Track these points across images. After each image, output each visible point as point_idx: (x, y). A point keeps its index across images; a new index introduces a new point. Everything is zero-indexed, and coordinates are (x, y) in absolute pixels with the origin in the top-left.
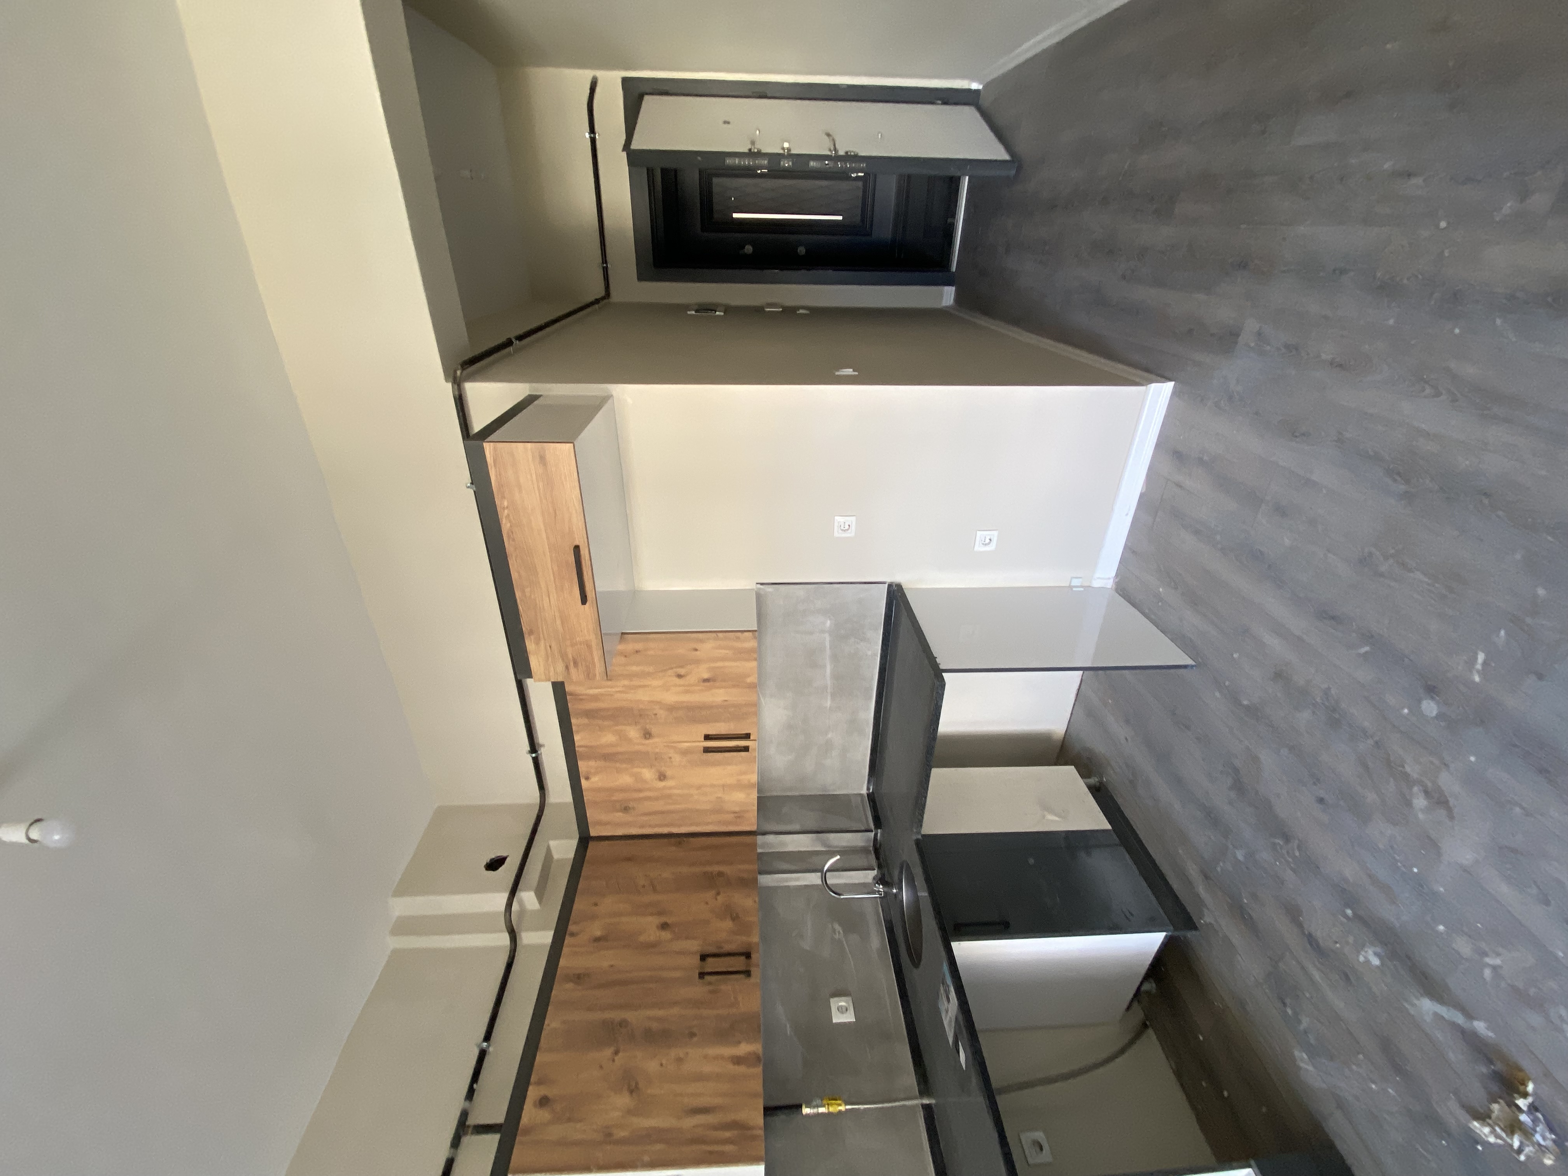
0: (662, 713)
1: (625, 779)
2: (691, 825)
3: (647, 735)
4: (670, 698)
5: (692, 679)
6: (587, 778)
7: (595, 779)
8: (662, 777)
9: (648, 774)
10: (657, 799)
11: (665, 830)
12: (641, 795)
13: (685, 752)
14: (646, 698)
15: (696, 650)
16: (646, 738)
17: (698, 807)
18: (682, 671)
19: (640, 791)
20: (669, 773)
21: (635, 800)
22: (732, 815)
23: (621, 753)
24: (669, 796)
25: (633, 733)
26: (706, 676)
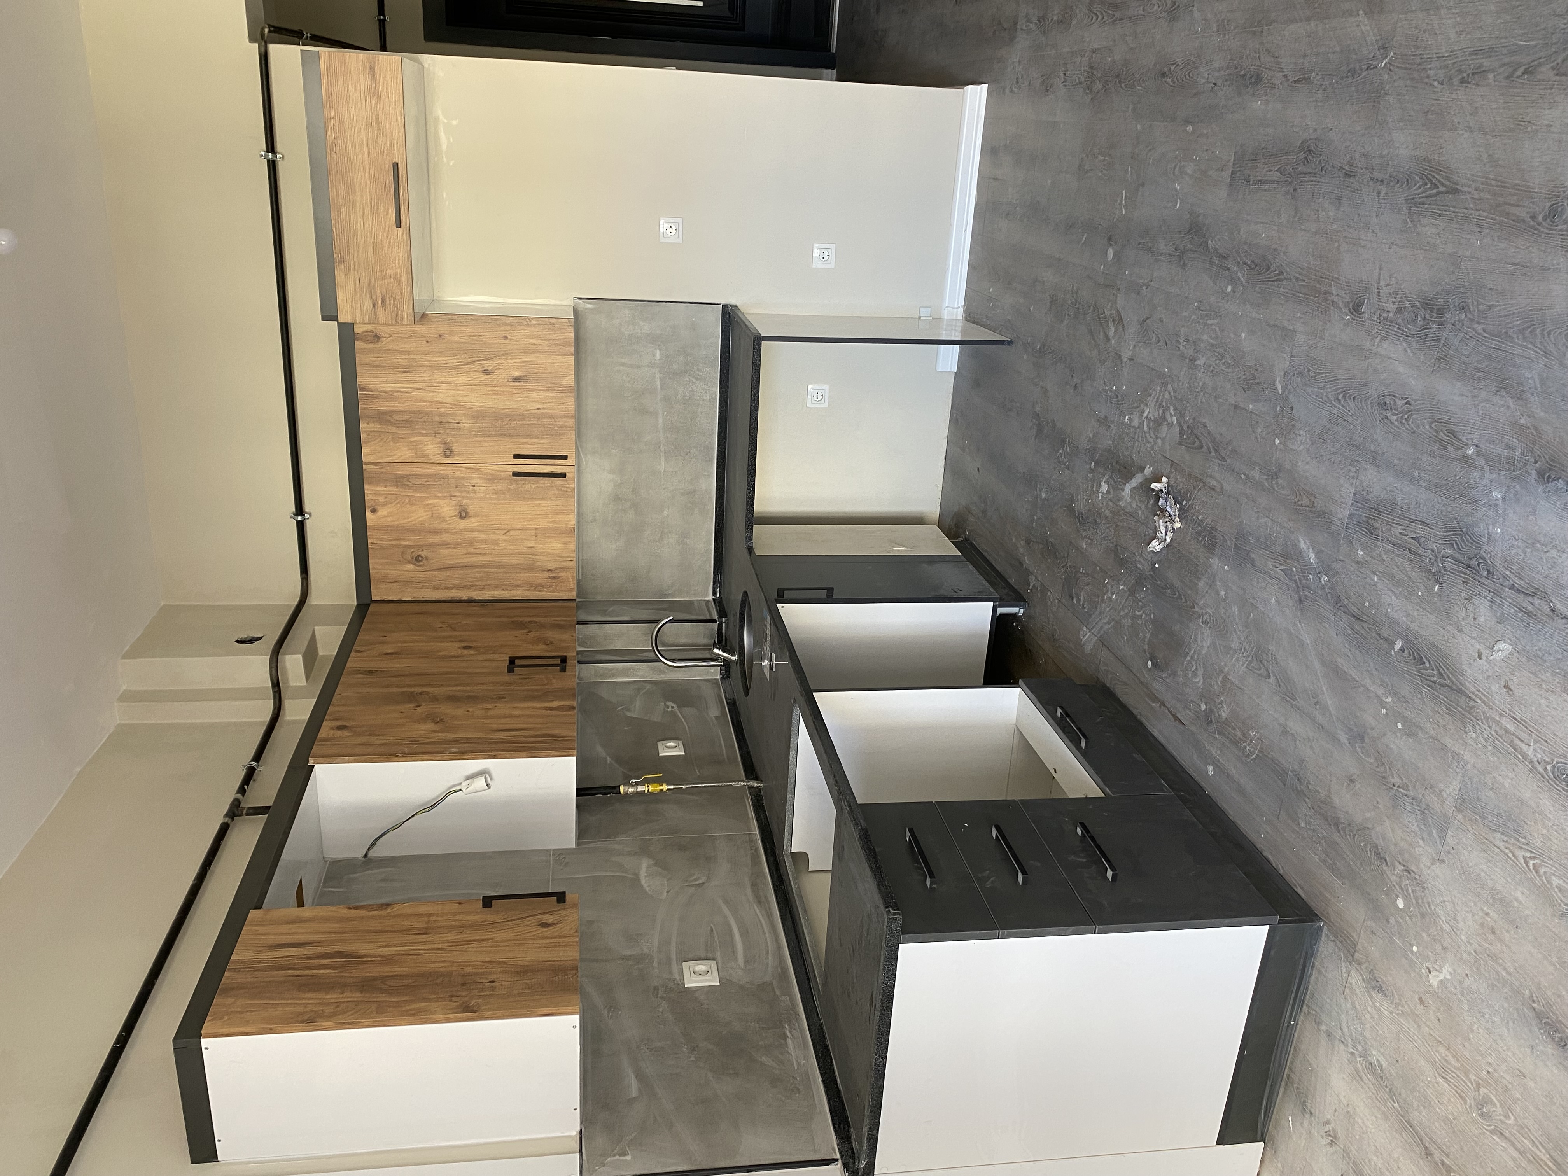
0: (467, 423)
1: (419, 515)
2: (496, 587)
3: (448, 451)
4: (477, 401)
5: (499, 377)
6: (374, 511)
7: (382, 512)
8: (464, 514)
9: (447, 509)
10: (456, 545)
11: (464, 594)
12: (437, 539)
13: (492, 479)
14: (450, 400)
15: (506, 338)
16: (446, 456)
17: (505, 560)
18: (489, 365)
19: (436, 532)
20: (471, 509)
21: (430, 546)
22: (547, 574)
23: (417, 476)
24: (471, 543)
25: (432, 448)
26: (517, 373)
